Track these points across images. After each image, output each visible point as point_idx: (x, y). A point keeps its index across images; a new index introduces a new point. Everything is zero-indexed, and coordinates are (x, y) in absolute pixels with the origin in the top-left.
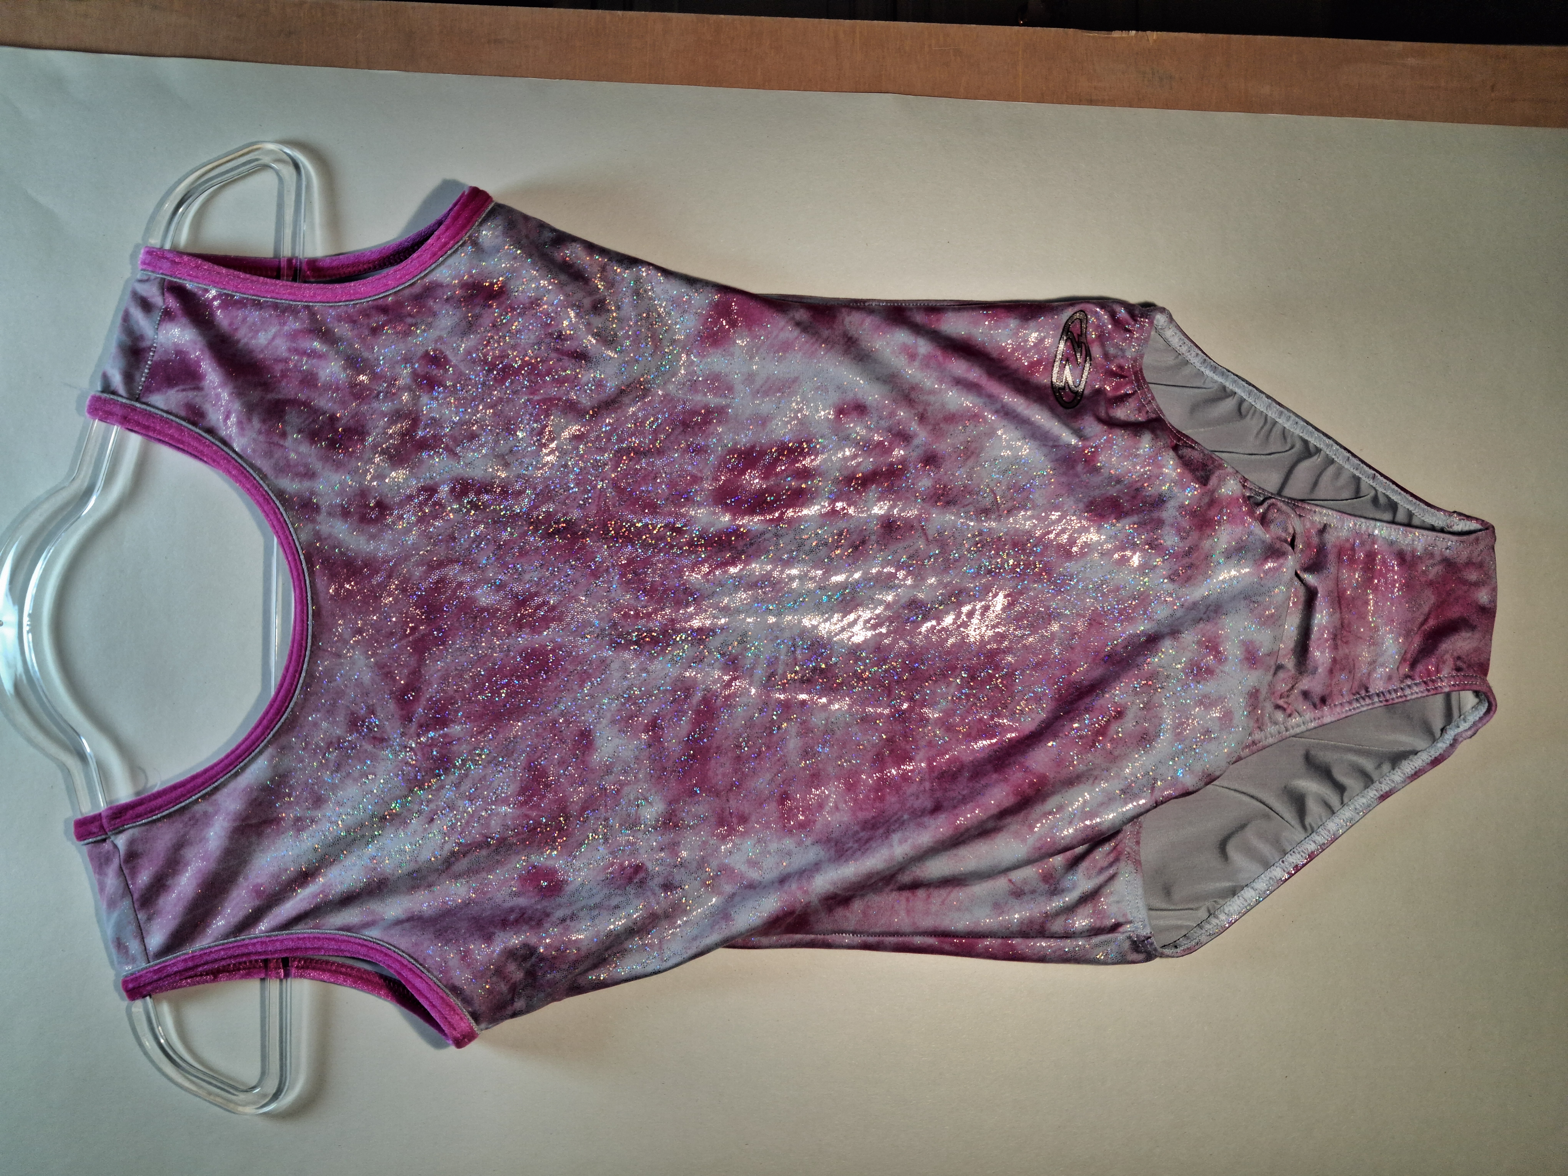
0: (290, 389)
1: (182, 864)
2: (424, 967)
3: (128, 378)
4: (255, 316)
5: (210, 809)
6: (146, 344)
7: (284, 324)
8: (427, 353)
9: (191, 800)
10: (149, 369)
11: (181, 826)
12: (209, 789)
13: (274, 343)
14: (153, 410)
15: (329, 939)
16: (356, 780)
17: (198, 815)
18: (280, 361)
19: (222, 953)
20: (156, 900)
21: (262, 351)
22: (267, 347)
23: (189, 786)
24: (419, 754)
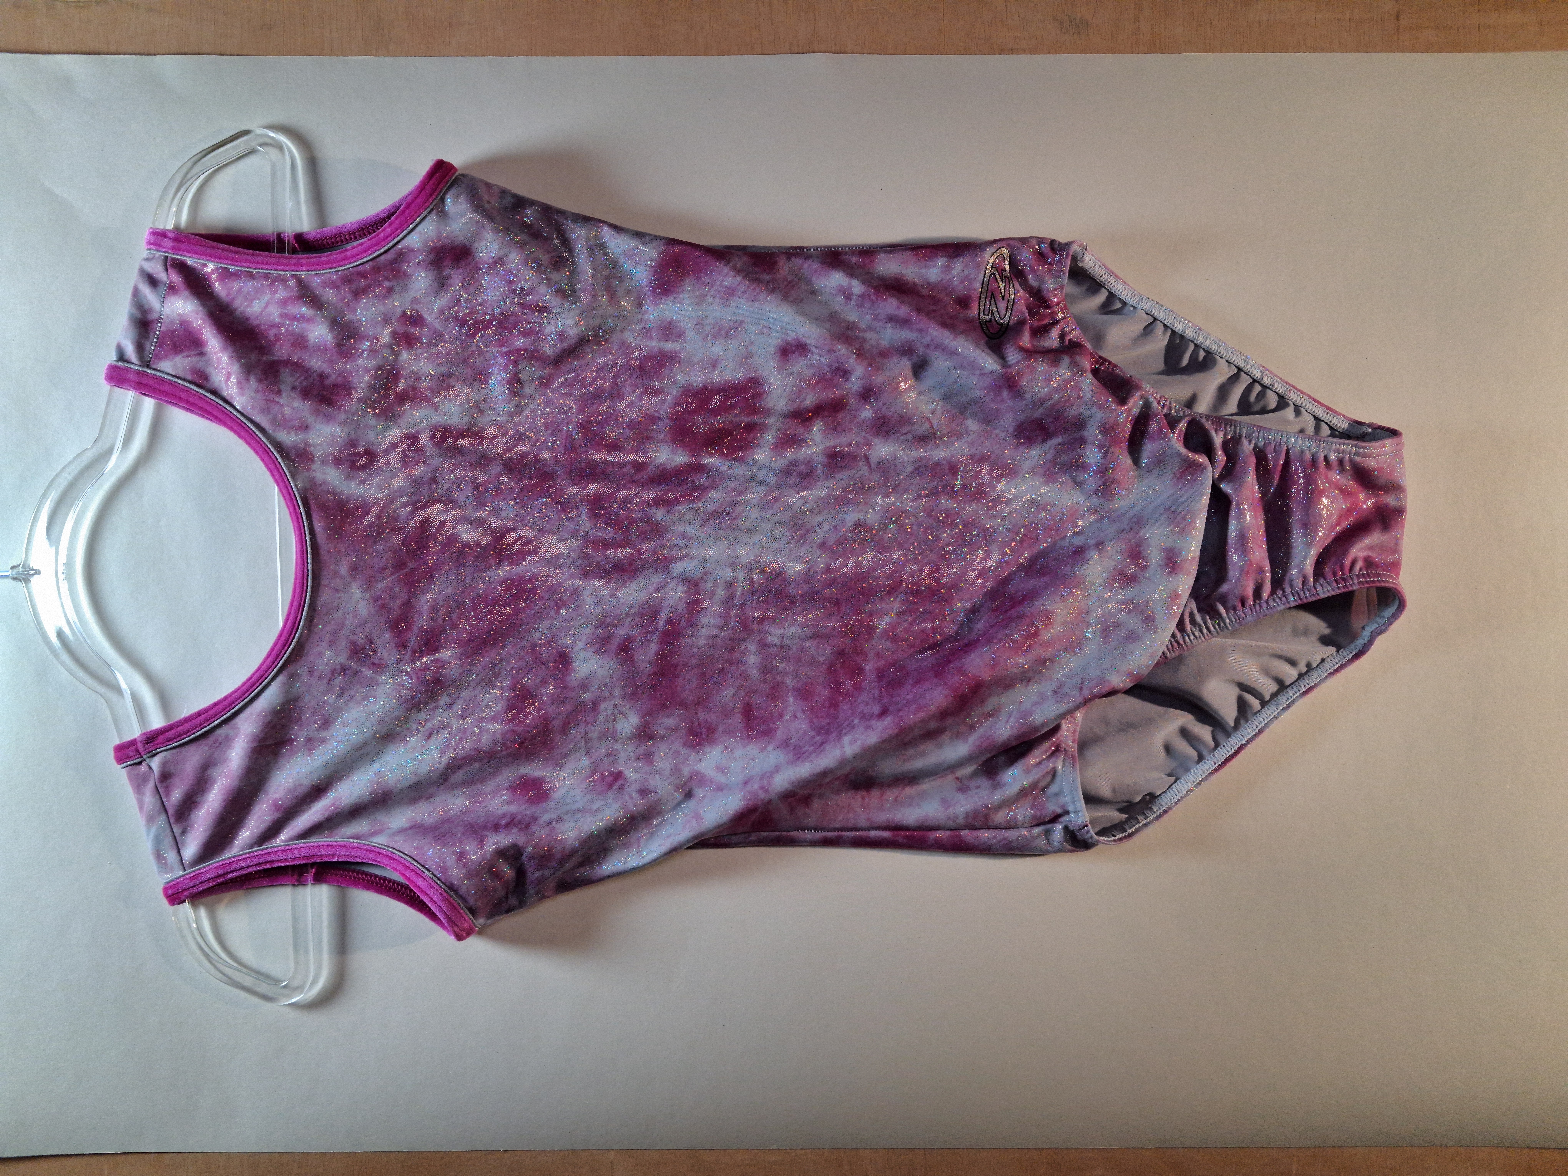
0: (282, 351)
1: (209, 783)
2: (426, 868)
3: (140, 347)
4: (249, 286)
5: (231, 733)
6: (153, 316)
7: (275, 292)
8: (404, 314)
9: (213, 725)
10: (157, 339)
11: (206, 748)
12: (228, 714)
13: (267, 310)
14: (162, 375)
15: (341, 846)
16: (359, 703)
17: (220, 739)
18: (273, 326)
19: (248, 861)
20: (189, 815)
21: (257, 318)
22: (261, 314)
23: (211, 712)
24: (414, 678)
